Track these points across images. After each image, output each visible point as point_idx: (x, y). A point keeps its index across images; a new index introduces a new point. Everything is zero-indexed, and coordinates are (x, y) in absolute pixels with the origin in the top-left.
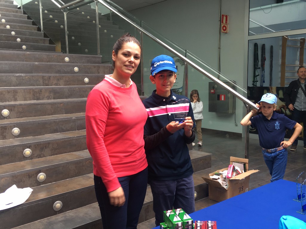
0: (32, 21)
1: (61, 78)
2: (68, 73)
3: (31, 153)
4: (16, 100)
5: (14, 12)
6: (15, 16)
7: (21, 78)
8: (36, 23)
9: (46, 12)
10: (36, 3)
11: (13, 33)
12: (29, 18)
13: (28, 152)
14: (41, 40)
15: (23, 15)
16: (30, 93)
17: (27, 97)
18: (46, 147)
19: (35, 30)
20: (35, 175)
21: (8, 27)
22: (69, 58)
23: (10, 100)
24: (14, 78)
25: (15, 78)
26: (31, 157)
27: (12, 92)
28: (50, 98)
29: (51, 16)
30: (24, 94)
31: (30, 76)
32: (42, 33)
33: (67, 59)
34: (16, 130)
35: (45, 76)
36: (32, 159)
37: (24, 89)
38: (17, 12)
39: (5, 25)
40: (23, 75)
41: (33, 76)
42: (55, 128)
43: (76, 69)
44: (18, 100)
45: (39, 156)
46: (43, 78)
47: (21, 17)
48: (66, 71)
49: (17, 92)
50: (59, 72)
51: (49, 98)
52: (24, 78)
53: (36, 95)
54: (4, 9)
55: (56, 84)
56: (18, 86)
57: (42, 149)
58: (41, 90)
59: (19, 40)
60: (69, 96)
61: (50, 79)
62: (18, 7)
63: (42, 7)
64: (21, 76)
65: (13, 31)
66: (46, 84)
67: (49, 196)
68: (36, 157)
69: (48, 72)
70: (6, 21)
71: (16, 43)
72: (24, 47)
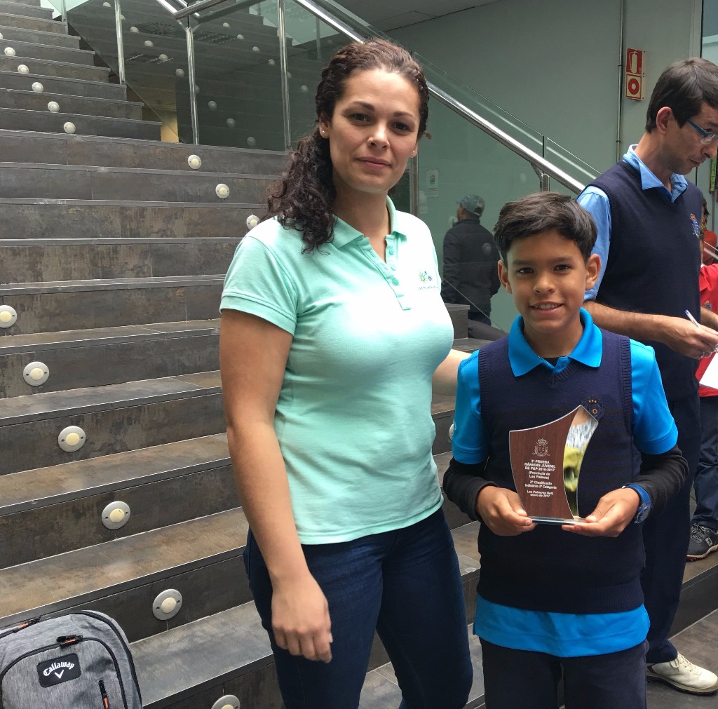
0: (94, 53)
1: (176, 214)
2: (199, 199)
3: (84, 439)
4: (38, 276)
5: (40, 29)
7: (56, 212)
8: (105, 60)
9: (134, 29)
10: (106, 4)
11: (37, 86)
12: (84, 45)
13: (72, 435)
14: (119, 107)
15: (67, 36)
16: (82, 256)
17: (73, 267)
18: (129, 419)
19: (101, 79)
20: (95, 508)
22: (202, 158)
23: (20, 278)
24: (33, 211)
25: (37, 212)
26: (83, 452)
27: (27, 253)
28: (144, 273)
29: (149, 43)
30: (63, 261)
32: (122, 89)
33: (194, 160)
34: (37, 370)
35: (130, 208)
36: (85, 457)
37: (64, 246)
38: (49, 27)
39: (14, 63)
41: (90, 207)
42: (160, 362)
43: (222, 189)
44: (44, 277)
45: (110, 449)
46: (122, 213)
47: (61, 41)
48: (191, 193)
49: (42, 255)
50: (170, 196)
51: (139, 272)
52: (64, 212)
53: (102, 262)
54: (13, 19)
55: (163, 233)
56: (47, 235)
57: (118, 427)
58: (115, 249)
59: (53, 105)
60: (201, 268)
61: (143, 216)
62: (55, 15)
63: (123, 17)
64: (54, 206)
65: (37, 80)
66: (131, 230)
67: (138, 573)
68: (100, 450)
69: (137, 196)
70: (17, 53)
71: (45, 115)
72: (69, 126)
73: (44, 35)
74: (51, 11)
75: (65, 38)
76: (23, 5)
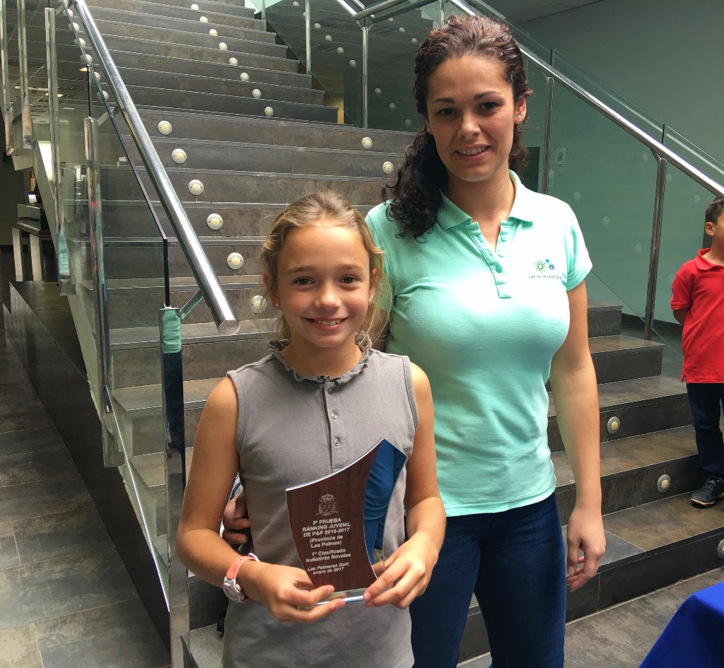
0: (287, 47)
1: (353, 186)
2: (369, 174)
5: (245, 26)
6: (248, 35)
8: (295, 53)
9: (317, 26)
10: (296, 4)
11: (245, 76)
12: (279, 40)
14: (306, 94)
15: (265, 32)
19: (292, 70)
21: (233, 61)
22: (373, 140)
29: (328, 37)
31: (286, 179)
32: (308, 78)
33: (367, 141)
38: (252, 26)
39: (226, 57)
40: (271, 175)
41: (293, 179)
43: (388, 166)
44: (260, 232)
47: (261, 38)
48: (364, 169)
50: (348, 171)
52: (274, 183)
54: (225, 18)
56: (261, 200)
59: (257, 92)
61: (329, 186)
62: (255, 13)
63: (310, 15)
65: (244, 70)
69: (324, 171)
70: (229, 48)
71: (251, 100)
72: (269, 110)
73: (250, 32)
74: (254, 11)
75: (264, 34)
76: (232, 5)
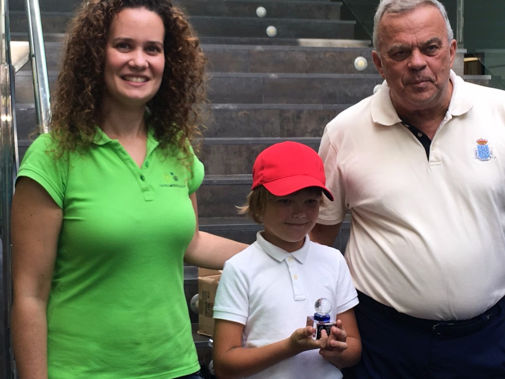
7: (228, 115)
16: (240, 154)
17: (232, 163)
22: (368, 60)
24: (210, 115)
25: (213, 116)
30: (224, 157)
31: (248, 110)
33: (360, 62)
40: (231, 107)
46: (280, 115)
52: (234, 115)
55: (316, 133)
59: (261, 11)
64: (226, 110)
72: (271, 30)
